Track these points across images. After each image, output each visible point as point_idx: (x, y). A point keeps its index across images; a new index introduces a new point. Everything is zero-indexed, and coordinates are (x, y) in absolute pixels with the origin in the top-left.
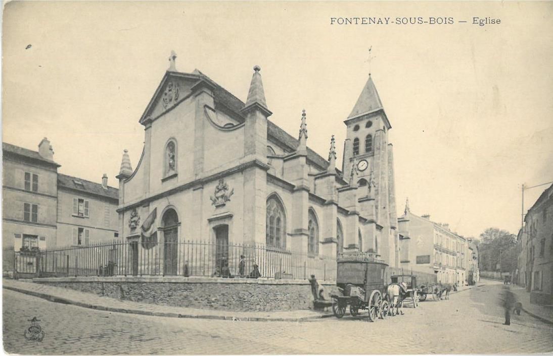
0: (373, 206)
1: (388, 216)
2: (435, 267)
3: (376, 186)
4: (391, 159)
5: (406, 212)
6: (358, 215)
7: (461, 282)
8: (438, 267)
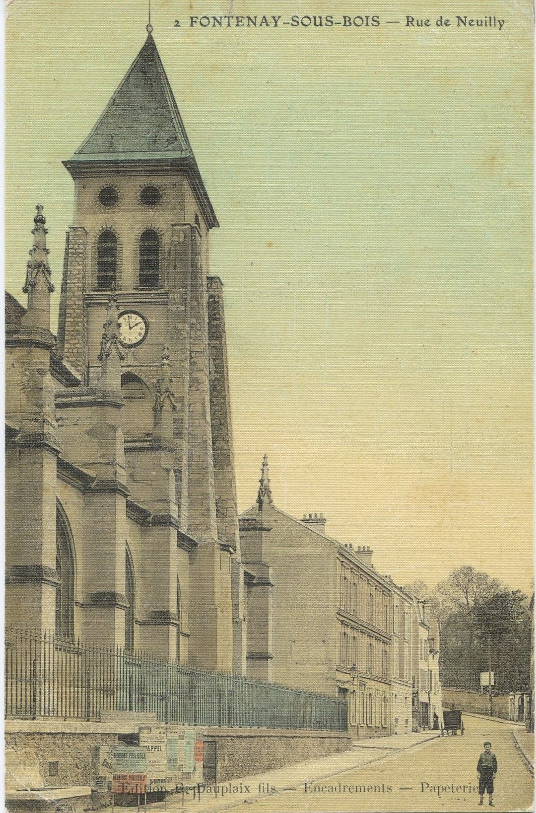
0: (167, 471)
1: (213, 507)
2: (340, 676)
3: (178, 405)
4: (218, 326)
5: (260, 502)
6: (126, 496)
7: (401, 722)
8: (347, 677)
